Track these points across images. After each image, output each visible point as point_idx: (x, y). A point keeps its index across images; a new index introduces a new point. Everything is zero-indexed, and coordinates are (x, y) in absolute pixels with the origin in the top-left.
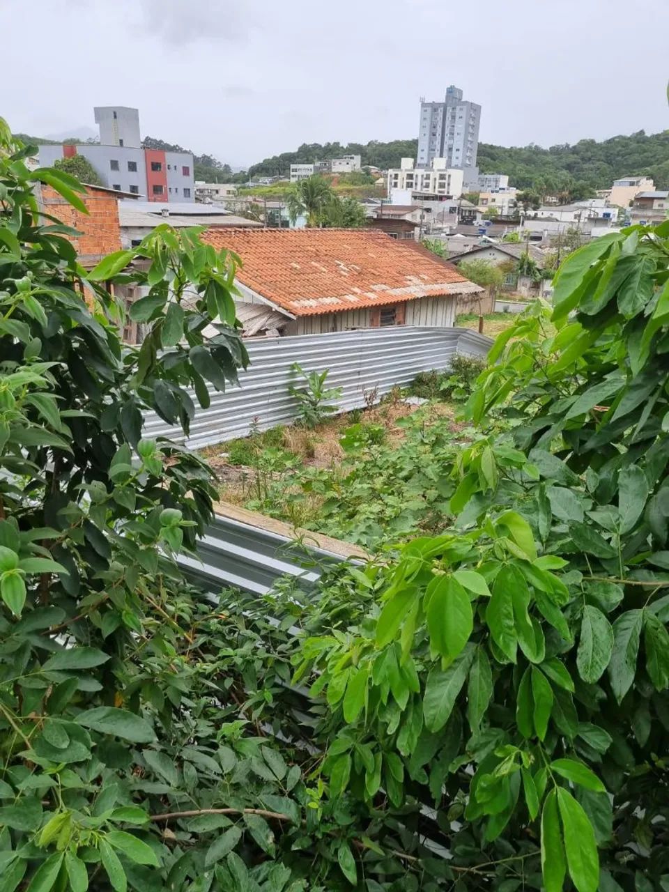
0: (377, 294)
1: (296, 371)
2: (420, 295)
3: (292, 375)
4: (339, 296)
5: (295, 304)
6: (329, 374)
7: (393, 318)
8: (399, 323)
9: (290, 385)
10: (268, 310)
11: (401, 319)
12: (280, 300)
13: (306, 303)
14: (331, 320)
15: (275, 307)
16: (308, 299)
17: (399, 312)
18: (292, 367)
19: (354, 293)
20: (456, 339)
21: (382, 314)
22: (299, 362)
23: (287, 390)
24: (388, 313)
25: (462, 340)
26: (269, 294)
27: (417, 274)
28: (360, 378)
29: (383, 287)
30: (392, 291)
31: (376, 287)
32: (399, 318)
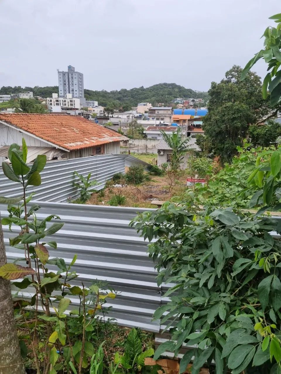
0: (95, 141)
1: (76, 175)
2: (111, 141)
3: (74, 177)
4: (82, 141)
5: (66, 145)
6: (91, 174)
7: (100, 151)
8: (102, 153)
9: (73, 182)
10: (54, 149)
11: (103, 152)
12: (58, 143)
13: (72, 144)
14: (79, 152)
15: (57, 147)
16: (70, 143)
17: (102, 148)
18: (74, 173)
19: (87, 141)
20: (124, 159)
21: (96, 150)
22: (76, 171)
23: (72, 184)
24: (98, 149)
25: (126, 159)
26: (53, 141)
27: (105, 133)
28: (97, 177)
29: (96, 138)
30: (100, 140)
31: (93, 138)
32: (102, 151)
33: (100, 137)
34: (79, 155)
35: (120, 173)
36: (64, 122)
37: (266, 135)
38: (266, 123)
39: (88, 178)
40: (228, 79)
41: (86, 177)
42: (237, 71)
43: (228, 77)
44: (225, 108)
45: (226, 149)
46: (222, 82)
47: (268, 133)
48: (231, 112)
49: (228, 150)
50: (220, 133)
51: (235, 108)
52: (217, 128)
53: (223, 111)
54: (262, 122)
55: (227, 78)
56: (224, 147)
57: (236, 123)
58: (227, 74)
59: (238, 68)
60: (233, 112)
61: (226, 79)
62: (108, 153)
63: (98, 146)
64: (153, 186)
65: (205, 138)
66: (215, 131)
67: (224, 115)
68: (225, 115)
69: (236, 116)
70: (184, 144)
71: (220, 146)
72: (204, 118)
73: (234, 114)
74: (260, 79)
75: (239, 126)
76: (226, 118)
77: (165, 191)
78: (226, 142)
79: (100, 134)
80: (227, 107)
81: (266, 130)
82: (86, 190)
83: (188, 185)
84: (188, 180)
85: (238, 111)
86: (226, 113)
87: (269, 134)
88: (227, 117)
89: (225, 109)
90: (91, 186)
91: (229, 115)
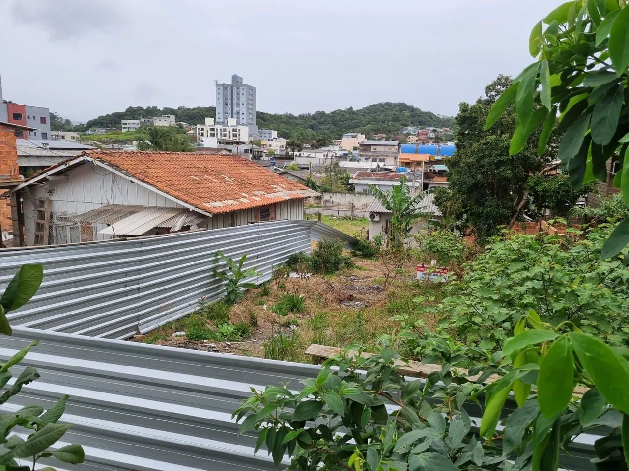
0: (259, 199)
1: (219, 257)
2: (287, 198)
3: (216, 261)
4: (235, 199)
5: (207, 205)
6: (247, 256)
7: (268, 215)
8: (272, 219)
9: (214, 269)
10: (186, 211)
11: (273, 216)
12: (194, 202)
13: (218, 204)
14: (230, 218)
15: (192, 208)
16: (215, 201)
17: (271, 210)
18: (216, 254)
19: (245, 197)
20: (309, 229)
21: (262, 213)
22: (220, 250)
23: (212, 273)
24: (265, 212)
25: (313, 229)
26: (186, 198)
27: (278, 184)
28: (258, 261)
29: (262, 193)
30: (269, 196)
31: (256, 193)
33: (269, 190)
34: (230, 222)
35: (301, 253)
36: (209, 166)
37: (558, 193)
38: (559, 171)
39: (241, 262)
40: (490, 97)
41: (237, 261)
42: (505, 85)
43: (489, 95)
44: (485, 144)
45: (486, 215)
46: (479, 101)
47: (563, 188)
48: (495, 152)
49: (490, 216)
50: (476, 186)
51: (502, 145)
52: (470, 178)
53: (481, 150)
54: (551, 170)
55: (487, 96)
56: (482, 212)
57: (503, 171)
58: (488, 90)
59: (506, 79)
60: (499, 152)
61: (485, 97)
62: (282, 218)
63: (263, 206)
64: (356, 276)
65: (450, 195)
66: (465, 183)
67: (482, 157)
68: (484, 156)
69: (503, 158)
70: (413, 203)
71: (475, 209)
72: (449, 161)
73: (500, 155)
75: (510, 176)
76: (486, 161)
77: (378, 289)
78: (487, 203)
79: (269, 187)
80: (489, 142)
81: (559, 183)
82: (236, 284)
83: (417, 278)
84: (419, 269)
86: (486, 154)
87: (564, 191)
88: (488, 161)
89: (484, 147)
90: (245, 277)
91: (491, 156)
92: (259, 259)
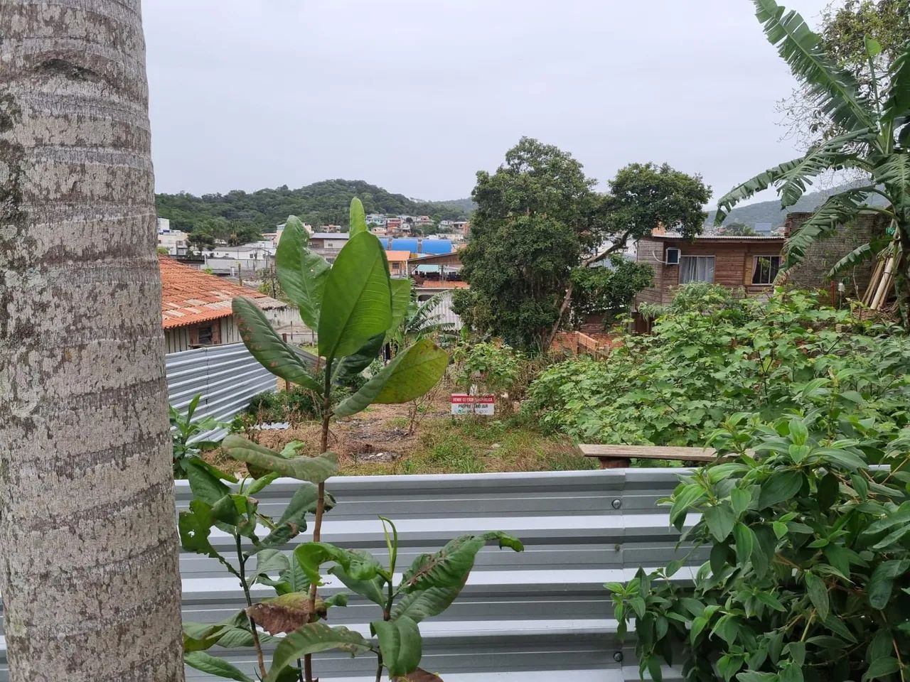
0: (196, 311)
7: (210, 337)
8: (216, 343)
11: (217, 339)
17: (215, 329)
21: (201, 333)
24: (205, 332)
27: (219, 290)
28: (208, 408)
29: (201, 302)
30: (211, 306)
31: (191, 302)
32: (215, 337)
35: (268, 393)
37: (611, 289)
38: (607, 263)
39: (191, 409)
40: (512, 166)
41: (182, 409)
42: (529, 151)
43: (512, 162)
44: (515, 227)
45: (524, 322)
46: (500, 170)
47: (615, 283)
48: (529, 238)
49: (528, 324)
50: (507, 285)
51: (537, 227)
52: (498, 274)
53: (511, 235)
54: (597, 260)
55: (509, 164)
56: (517, 319)
57: (542, 262)
58: (510, 156)
59: (532, 142)
60: (534, 237)
61: (507, 167)
62: (230, 341)
63: (203, 322)
64: (360, 420)
65: (475, 297)
66: (494, 281)
67: (513, 245)
68: (516, 243)
69: (542, 246)
70: (426, 312)
71: (509, 316)
72: (466, 252)
73: (536, 242)
74: (581, 169)
75: (551, 269)
76: (519, 250)
77: (399, 433)
78: (523, 306)
79: (206, 293)
80: (520, 225)
81: (611, 277)
82: (184, 443)
83: (453, 413)
84: (455, 399)
85: (546, 234)
86: (518, 240)
87: (617, 287)
88: (521, 249)
89: (515, 230)
90: (198, 432)
91: (525, 243)
92: (210, 405)
